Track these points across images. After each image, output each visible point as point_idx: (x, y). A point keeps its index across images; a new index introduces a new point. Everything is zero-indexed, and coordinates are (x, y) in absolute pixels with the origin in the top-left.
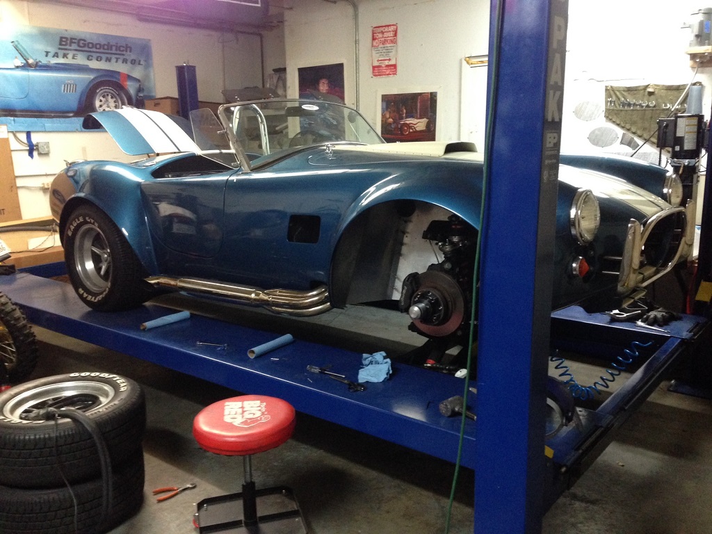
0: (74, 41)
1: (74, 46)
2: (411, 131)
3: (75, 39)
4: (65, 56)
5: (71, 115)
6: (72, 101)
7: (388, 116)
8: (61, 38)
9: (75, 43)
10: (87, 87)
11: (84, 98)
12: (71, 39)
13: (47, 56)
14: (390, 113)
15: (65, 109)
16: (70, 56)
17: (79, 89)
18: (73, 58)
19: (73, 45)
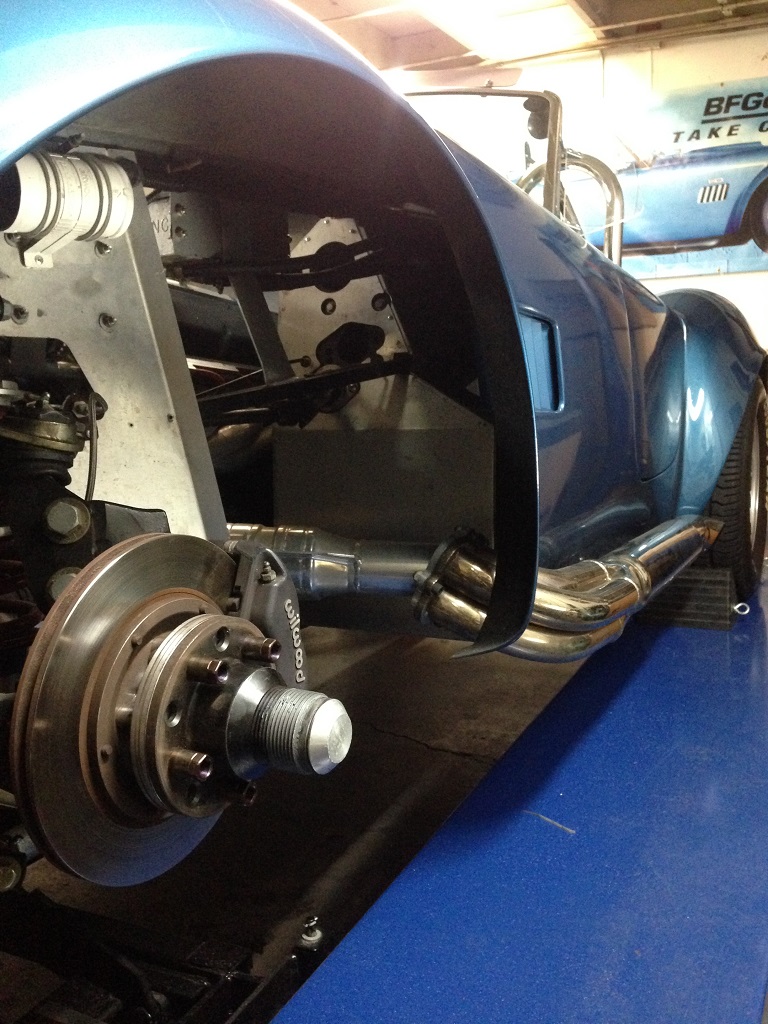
0: (734, 101)
1: (735, 111)
3: (740, 96)
4: (714, 133)
5: (713, 243)
6: (718, 216)
8: (710, 101)
9: (737, 104)
10: (751, 185)
11: (744, 208)
12: (730, 98)
13: (676, 140)
15: (702, 235)
16: (724, 131)
17: (734, 193)
18: (730, 134)
19: (732, 109)
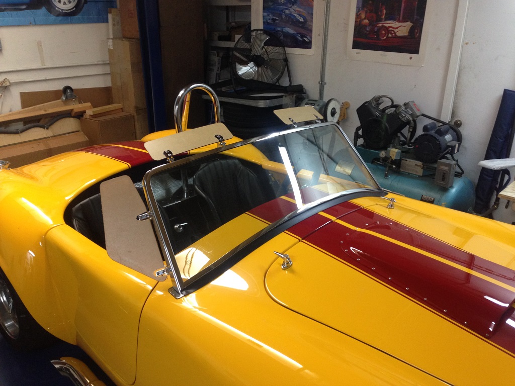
2: (390, 35)
5: (24, 7)
7: (363, 16)
14: (366, 13)
